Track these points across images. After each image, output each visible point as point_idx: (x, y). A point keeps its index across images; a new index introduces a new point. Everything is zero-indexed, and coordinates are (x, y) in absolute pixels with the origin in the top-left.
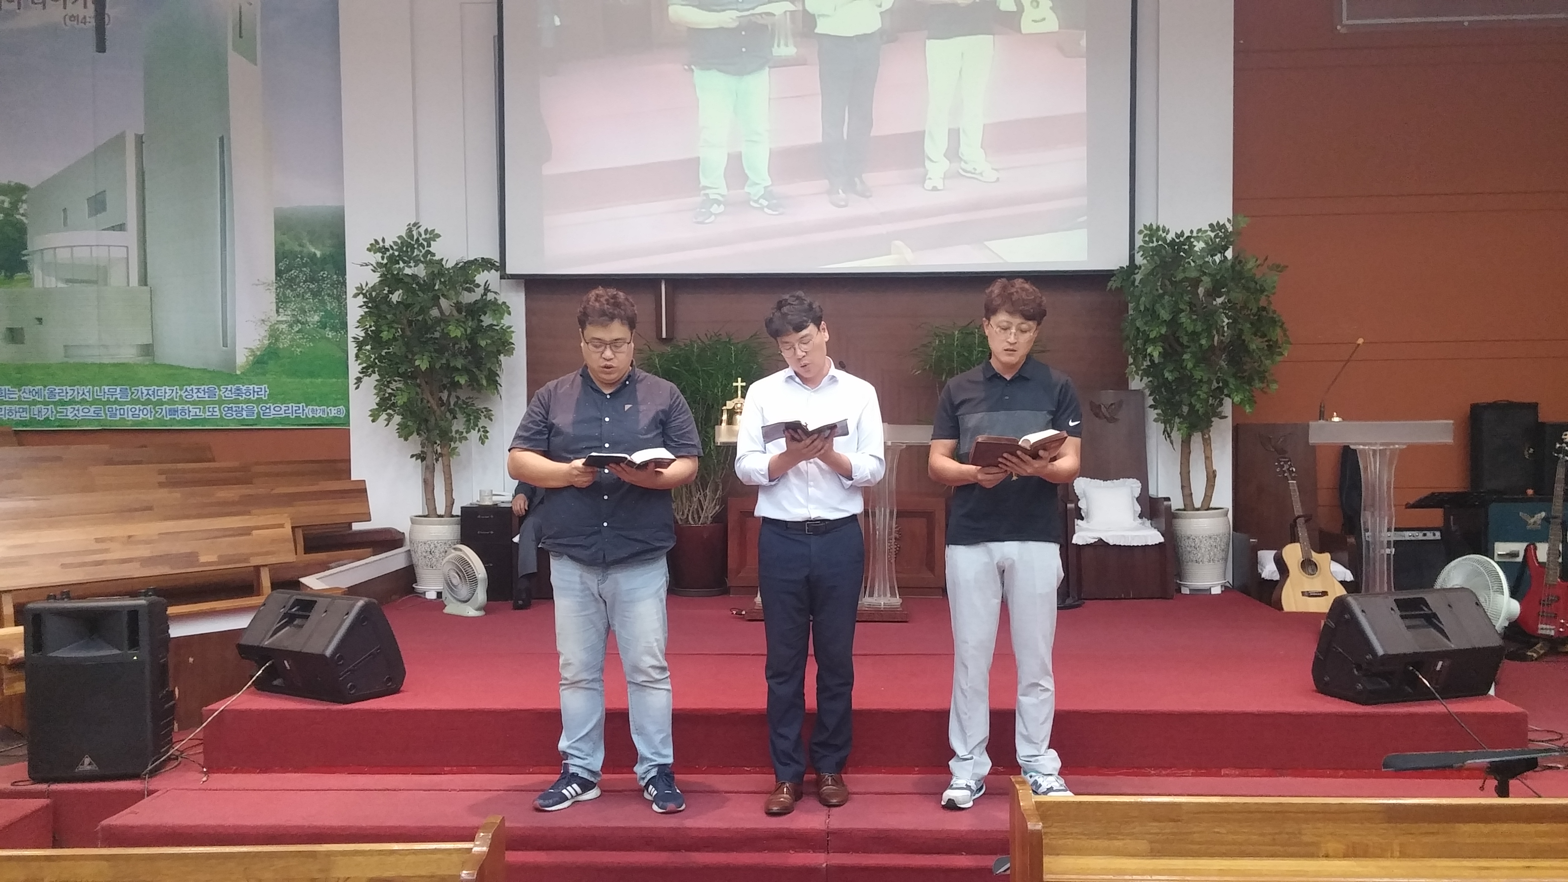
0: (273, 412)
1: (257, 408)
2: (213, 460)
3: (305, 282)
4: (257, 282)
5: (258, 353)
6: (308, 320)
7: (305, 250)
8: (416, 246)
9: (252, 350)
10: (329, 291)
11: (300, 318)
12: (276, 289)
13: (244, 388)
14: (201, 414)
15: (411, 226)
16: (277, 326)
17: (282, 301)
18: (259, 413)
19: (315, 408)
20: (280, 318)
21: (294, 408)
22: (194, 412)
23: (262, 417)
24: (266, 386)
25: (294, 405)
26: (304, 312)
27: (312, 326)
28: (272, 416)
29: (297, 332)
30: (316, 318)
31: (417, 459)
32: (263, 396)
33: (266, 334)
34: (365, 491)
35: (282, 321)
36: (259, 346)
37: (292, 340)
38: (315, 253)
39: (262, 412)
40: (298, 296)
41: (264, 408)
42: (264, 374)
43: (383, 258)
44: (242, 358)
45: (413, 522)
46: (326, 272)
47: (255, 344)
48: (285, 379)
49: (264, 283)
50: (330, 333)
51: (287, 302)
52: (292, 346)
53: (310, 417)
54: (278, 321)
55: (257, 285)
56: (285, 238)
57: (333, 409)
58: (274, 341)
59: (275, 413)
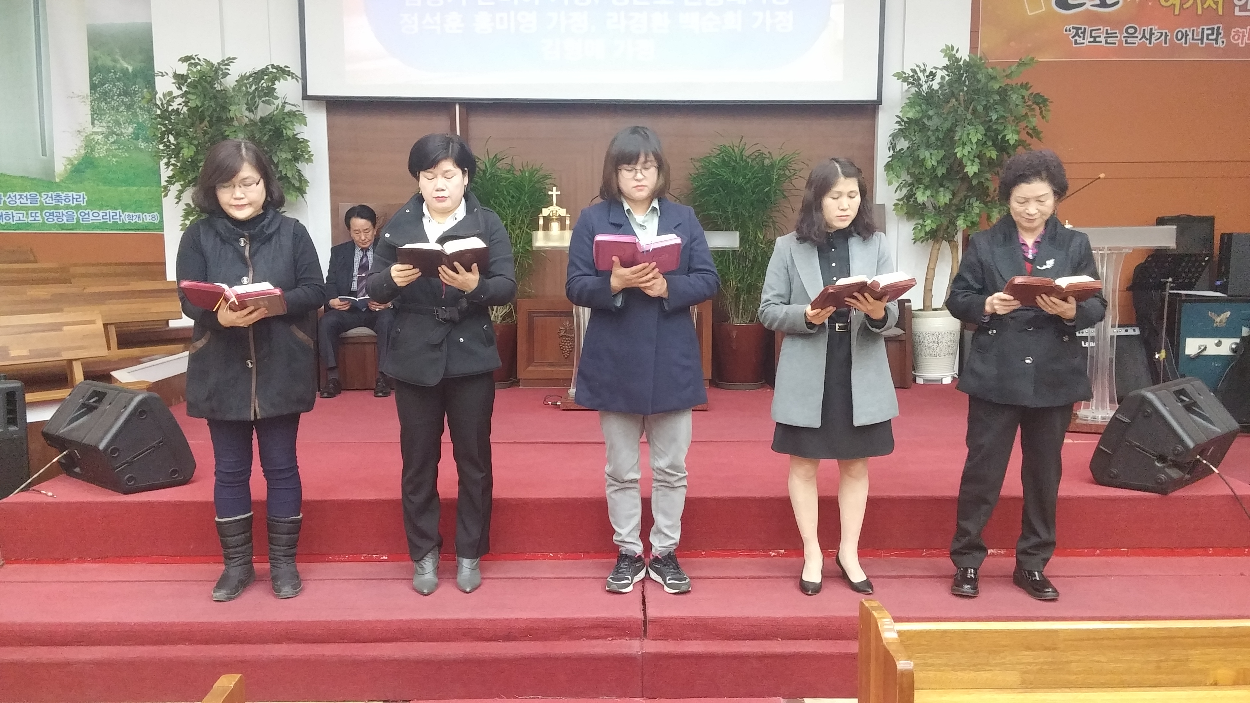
0: (91, 217)
1: (77, 213)
2: (36, 262)
3: (119, 95)
4: (72, 95)
5: (76, 162)
6: (123, 132)
7: (118, 66)
9: (69, 159)
10: (141, 105)
11: (115, 130)
12: (91, 102)
13: (64, 195)
14: (24, 219)
16: (92, 137)
17: (96, 114)
18: (78, 218)
19: (131, 214)
20: (95, 130)
21: (112, 214)
22: (18, 217)
23: (81, 222)
24: (84, 193)
25: (111, 211)
26: (117, 123)
27: (127, 137)
28: (90, 222)
29: (114, 142)
30: (131, 130)
32: (82, 203)
33: (83, 144)
35: (97, 132)
36: (76, 156)
37: (107, 150)
38: (127, 69)
39: (81, 217)
40: (113, 109)
41: (83, 214)
42: (82, 181)
44: (60, 168)
46: (137, 86)
47: (72, 154)
48: (102, 187)
49: (79, 97)
50: (142, 144)
51: (101, 115)
52: (108, 156)
53: (127, 222)
54: (93, 132)
55: (71, 97)
56: (98, 53)
57: (148, 215)
58: (89, 151)
59: (94, 218)
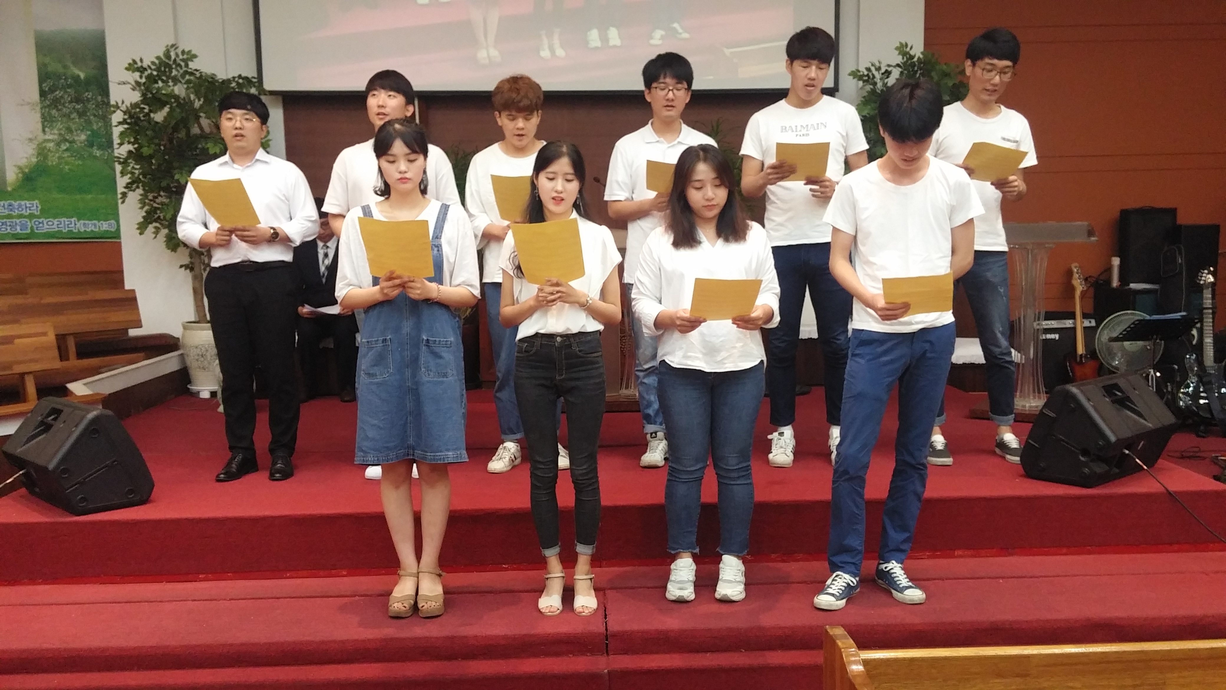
0: (46, 226)
1: (31, 222)
3: (71, 102)
4: (21, 103)
5: (27, 170)
6: (76, 138)
7: (69, 72)
8: (174, 66)
9: (21, 168)
10: (95, 112)
11: (68, 138)
12: (41, 109)
13: (17, 204)
15: (169, 47)
16: (44, 145)
17: (47, 121)
18: (32, 227)
19: (87, 222)
20: (48, 137)
21: (67, 223)
23: (36, 231)
24: (37, 201)
25: (66, 219)
26: (69, 131)
27: (79, 145)
28: (45, 231)
29: (67, 150)
30: (83, 137)
31: (186, 269)
32: (35, 212)
33: (35, 152)
34: (135, 299)
35: (49, 140)
36: (27, 164)
37: (60, 158)
38: (79, 76)
39: (35, 227)
40: (64, 116)
41: (37, 223)
42: (34, 190)
43: (141, 77)
44: (11, 176)
45: (185, 328)
46: (91, 93)
47: (23, 162)
48: (56, 195)
49: (28, 104)
50: (98, 152)
51: (52, 121)
52: (61, 164)
53: (82, 230)
54: (45, 140)
55: (22, 105)
56: (47, 60)
57: (104, 223)
58: (42, 159)
59: (48, 227)
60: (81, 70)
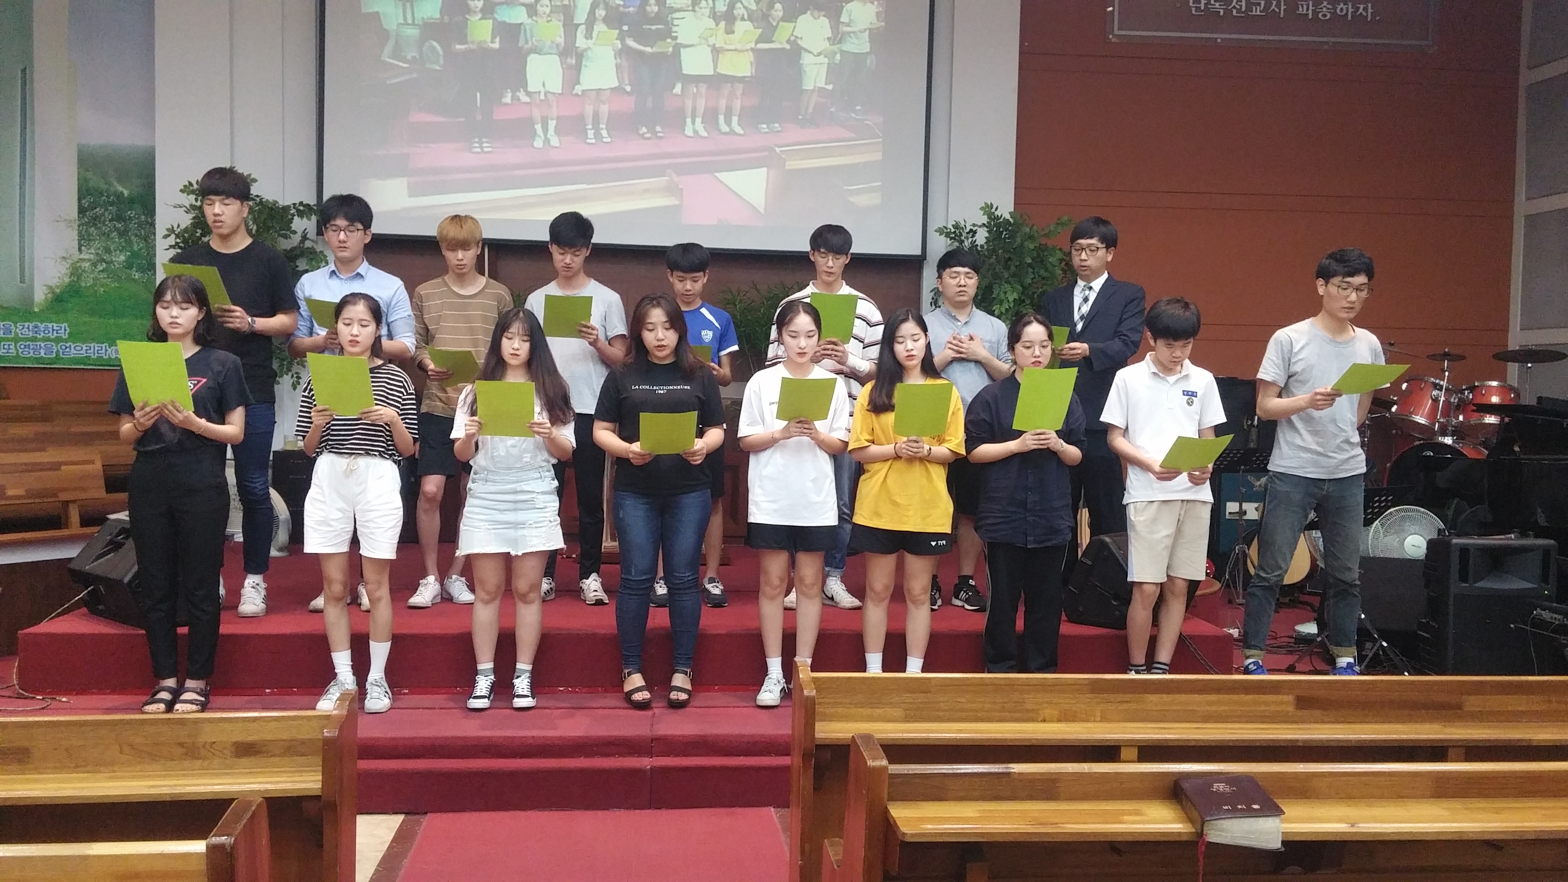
0: (73, 351)
1: (56, 346)
2: (6, 397)
3: (111, 221)
4: (58, 219)
5: (58, 291)
6: (114, 260)
7: (112, 189)
9: (51, 288)
10: (137, 232)
11: (105, 258)
12: (79, 226)
13: (43, 326)
16: (79, 264)
17: (84, 239)
18: (57, 352)
20: (82, 256)
21: (96, 349)
23: (61, 356)
24: (65, 324)
25: (96, 345)
26: (108, 251)
27: (117, 266)
28: (72, 356)
29: (102, 271)
30: (122, 258)
32: (63, 335)
33: (68, 272)
35: (85, 260)
36: (59, 284)
37: (94, 279)
38: (122, 193)
39: (61, 351)
40: (104, 234)
42: (65, 312)
44: (40, 296)
46: (134, 212)
47: (54, 282)
48: (86, 319)
49: (65, 220)
50: (137, 274)
51: (90, 240)
52: (96, 285)
53: (113, 357)
54: (81, 259)
55: (59, 222)
56: (89, 175)
58: (75, 279)
59: (75, 352)
60: (125, 188)
